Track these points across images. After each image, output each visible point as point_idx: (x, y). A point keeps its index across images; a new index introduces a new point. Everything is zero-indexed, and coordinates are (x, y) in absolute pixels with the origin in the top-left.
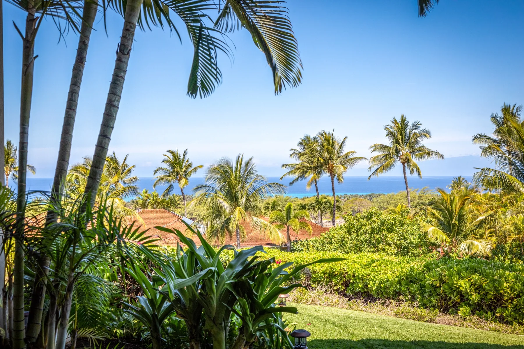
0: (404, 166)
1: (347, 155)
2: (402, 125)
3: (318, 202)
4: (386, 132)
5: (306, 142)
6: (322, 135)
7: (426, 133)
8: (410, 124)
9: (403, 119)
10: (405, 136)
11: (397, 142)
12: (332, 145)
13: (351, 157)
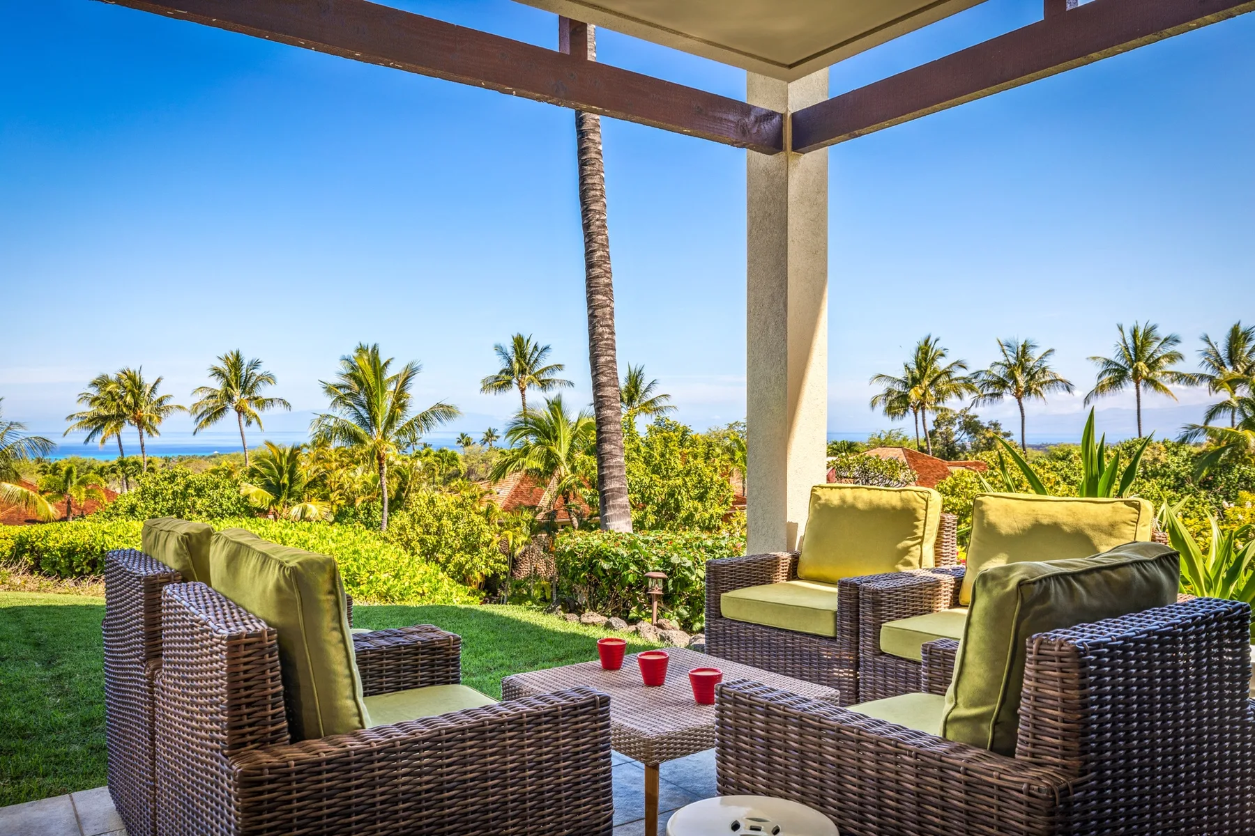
0: (239, 416)
1: (160, 401)
2: (235, 364)
3: (122, 463)
4: (215, 372)
5: (101, 383)
6: (125, 373)
7: (268, 376)
8: (247, 363)
9: (237, 356)
10: (241, 377)
11: (229, 385)
12: (140, 387)
13: (166, 403)
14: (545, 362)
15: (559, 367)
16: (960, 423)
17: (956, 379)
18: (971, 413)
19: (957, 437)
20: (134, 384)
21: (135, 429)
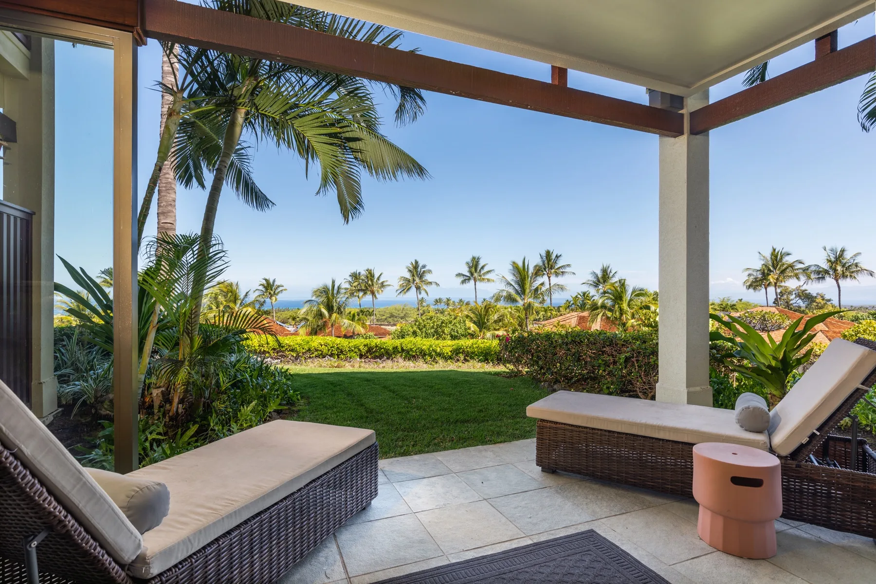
0: (417, 289)
1: (382, 283)
2: (416, 266)
4: (407, 270)
5: (354, 275)
6: (366, 271)
7: (430, 271)
8: (420, 265)
9: (416, 262)
10: (418, 272)
11: (413, 276)
12: (373, 277)
13: (384, 284)
14: (560, 263)
15: (569, 265)
16: (795, 294)
17: (798, 269)
18: (803, 288)
19: (794, 301)
20: (370, 275)
21: (371, 296)
